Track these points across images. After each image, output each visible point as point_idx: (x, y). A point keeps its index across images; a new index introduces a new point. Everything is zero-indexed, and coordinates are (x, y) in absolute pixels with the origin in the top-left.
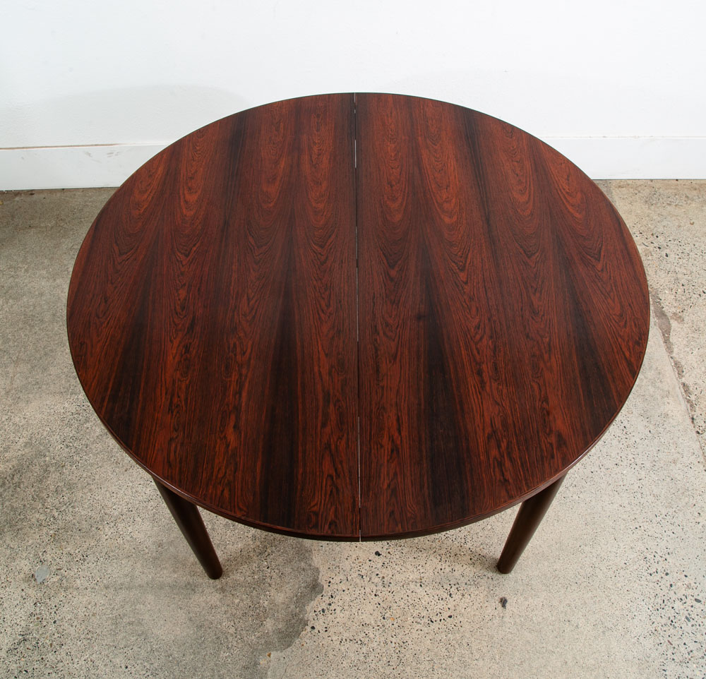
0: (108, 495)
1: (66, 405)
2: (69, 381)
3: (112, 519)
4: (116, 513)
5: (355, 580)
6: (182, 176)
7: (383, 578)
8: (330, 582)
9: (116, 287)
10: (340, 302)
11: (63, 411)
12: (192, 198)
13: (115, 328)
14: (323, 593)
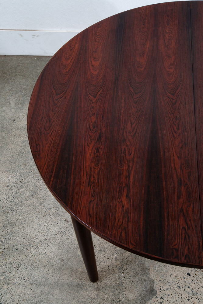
0: (33, 230)
1: (10, 178)
2: (11, 165)
3: (36, 244)
4: (38, 241)
5: (175, 289)
6: (89, 50)
7: (193, 289)
8: (160, 289)
9: (55, 114)
10: (185, 127)
11: (8, 181)
12: (97, 64)
13: (56, 137)
14: (157, 295)
